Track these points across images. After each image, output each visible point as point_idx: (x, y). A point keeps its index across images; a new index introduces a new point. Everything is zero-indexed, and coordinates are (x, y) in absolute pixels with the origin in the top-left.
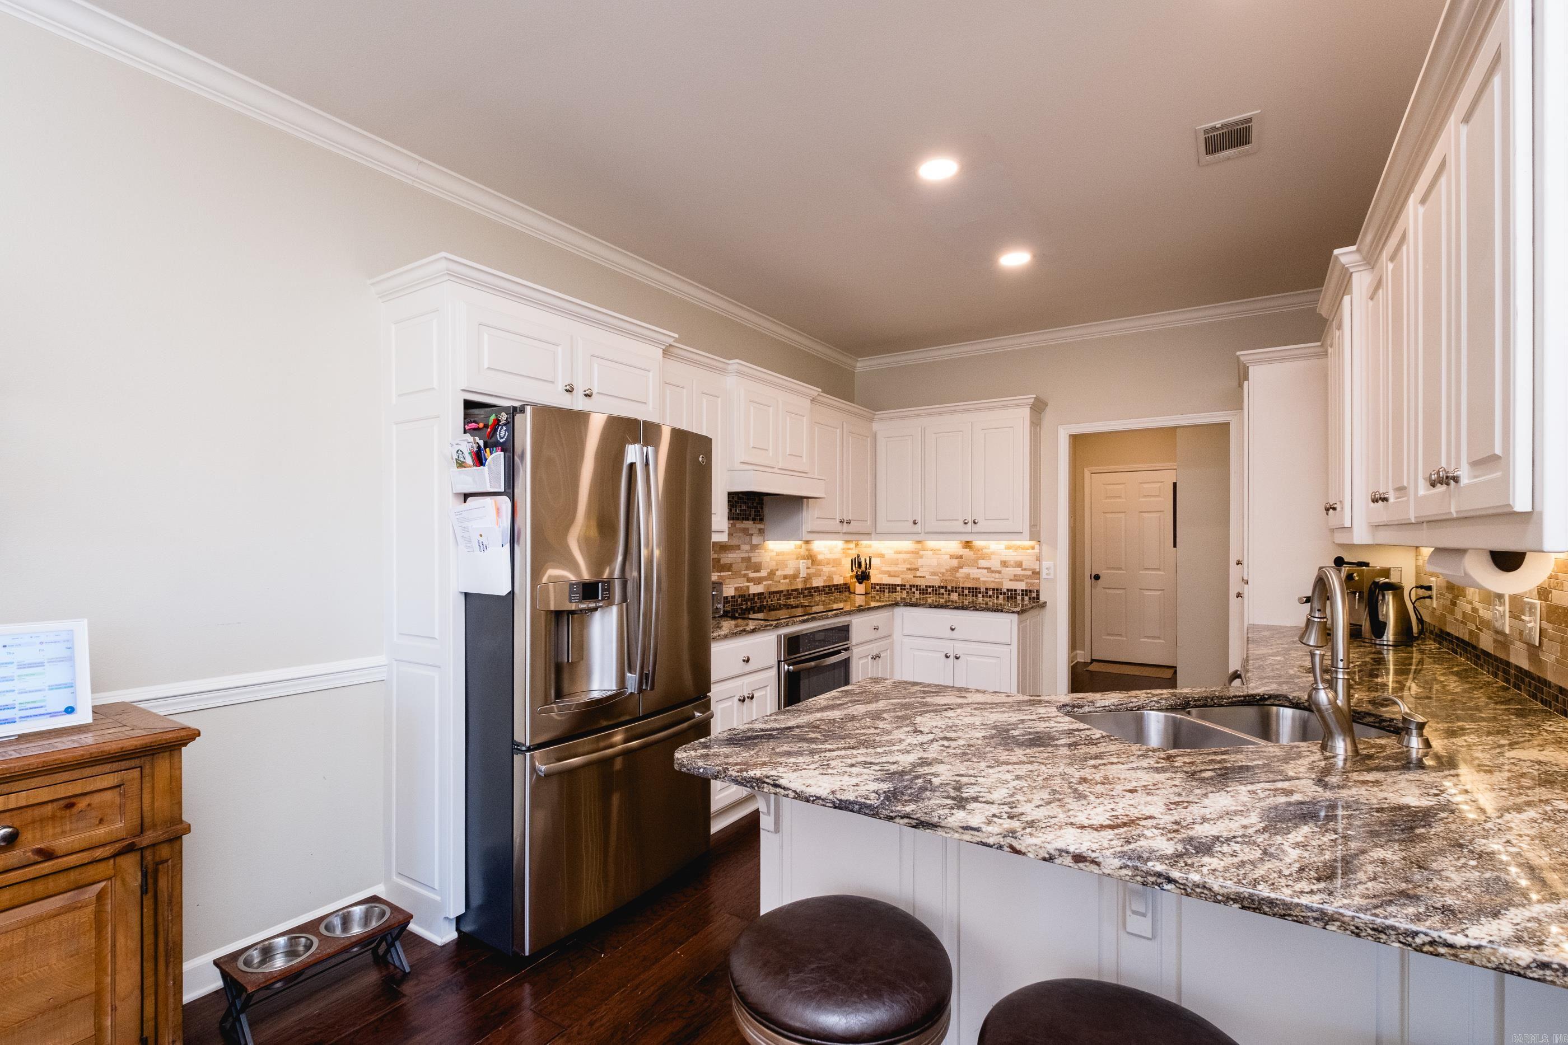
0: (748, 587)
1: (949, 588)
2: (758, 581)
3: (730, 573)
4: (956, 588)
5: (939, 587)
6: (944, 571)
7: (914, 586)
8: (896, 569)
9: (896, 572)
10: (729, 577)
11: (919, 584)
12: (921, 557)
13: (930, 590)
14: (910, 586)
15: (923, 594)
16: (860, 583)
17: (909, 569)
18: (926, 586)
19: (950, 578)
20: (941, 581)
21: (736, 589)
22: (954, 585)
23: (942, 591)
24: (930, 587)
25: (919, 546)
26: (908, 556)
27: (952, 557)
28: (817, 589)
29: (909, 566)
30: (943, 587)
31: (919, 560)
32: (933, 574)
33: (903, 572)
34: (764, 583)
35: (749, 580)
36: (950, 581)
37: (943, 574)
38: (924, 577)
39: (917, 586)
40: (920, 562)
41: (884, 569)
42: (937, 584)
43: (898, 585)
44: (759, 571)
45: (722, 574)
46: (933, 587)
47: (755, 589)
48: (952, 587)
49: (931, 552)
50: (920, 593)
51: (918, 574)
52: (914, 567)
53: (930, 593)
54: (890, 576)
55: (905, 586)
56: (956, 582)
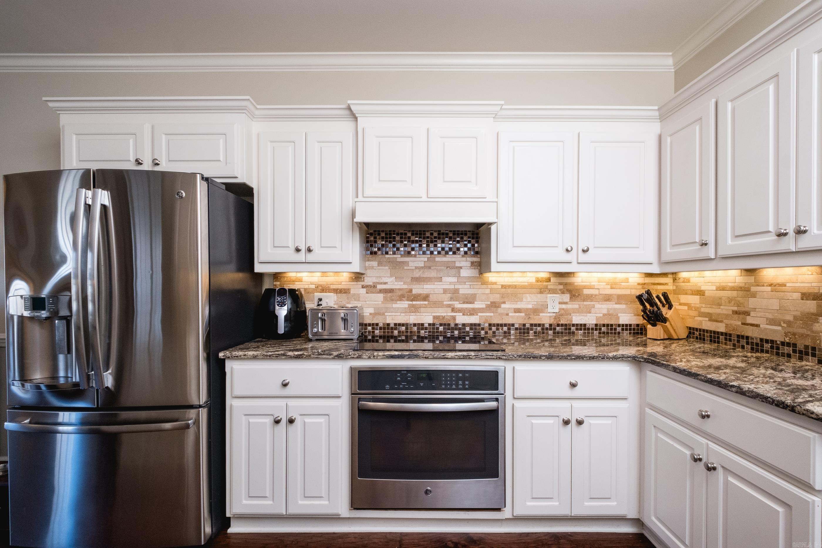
0: (454, 318)
1: (800, 346)
2: (472, 312)
3: (426, 303)
4: (814, 349)
5: (783, 343)
6: (791, 318)
7: (743, 337)
8: (718, 311)
9: (719, 314)
10: (426, 306)
11: (749, 334)
12: (754, 295)
13: (767, 346)
14: (738, 336)
15: (757, 351)
16: (654, 325)
17: (735, 312)
18: (761, 340)
19: (801, 331)
20: (786, 335)
21: (434, 317)
22: (809, 342)
23: (787, 350)
24: (767, 341)
25: (751, 279)
26: (735, 293)
27: (805, 296)
28: (582, 327)
29: (735, 308)
30: (788, 344)
31: (751, 300)
32: (772, 322)
33: (727, 316)
34: (479, 314)
35: (453, 310)
36: (802, 336)
37: (789, 323)
38: (757, 326)
39: (747, 338)
40: (752, 303)
41: (703, 310)
42: (779, 338)
43: (722, 334)
44: (473, 303)
45: (414, 303)
46: (772, 342)
47: (461, 319)
48: (806, 347)
49: (769, 289)
50: (752, 349)
51: (749, 320)
52: (742, 309)
53: (767, 352)
54: (711, 320)
55: (730, 335)
56: (814, 339)
